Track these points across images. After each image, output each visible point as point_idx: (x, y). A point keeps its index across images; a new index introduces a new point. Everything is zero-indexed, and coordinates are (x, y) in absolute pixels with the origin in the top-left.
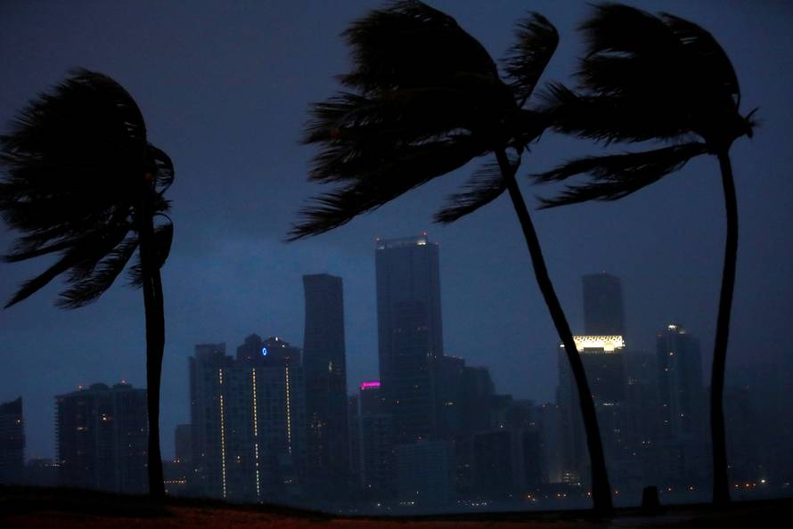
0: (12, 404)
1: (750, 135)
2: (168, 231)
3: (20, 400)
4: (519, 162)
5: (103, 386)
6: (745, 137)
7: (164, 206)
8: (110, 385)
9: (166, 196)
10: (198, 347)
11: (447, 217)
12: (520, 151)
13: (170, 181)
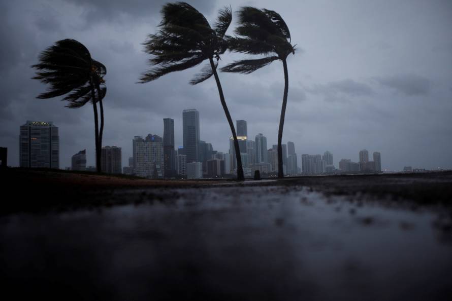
0: (83, 151)
1: (294, 53)
2: (105, 90)
3: (85, 150)
4: (218, 64)
5: (108, 147)
6: (291, 53)
7: (103, 82)
8: (111, 146)
9: (104, 79)
10: (135, 137)
11: (194, 82)
12: (218, 60)
13: (105, 73)
